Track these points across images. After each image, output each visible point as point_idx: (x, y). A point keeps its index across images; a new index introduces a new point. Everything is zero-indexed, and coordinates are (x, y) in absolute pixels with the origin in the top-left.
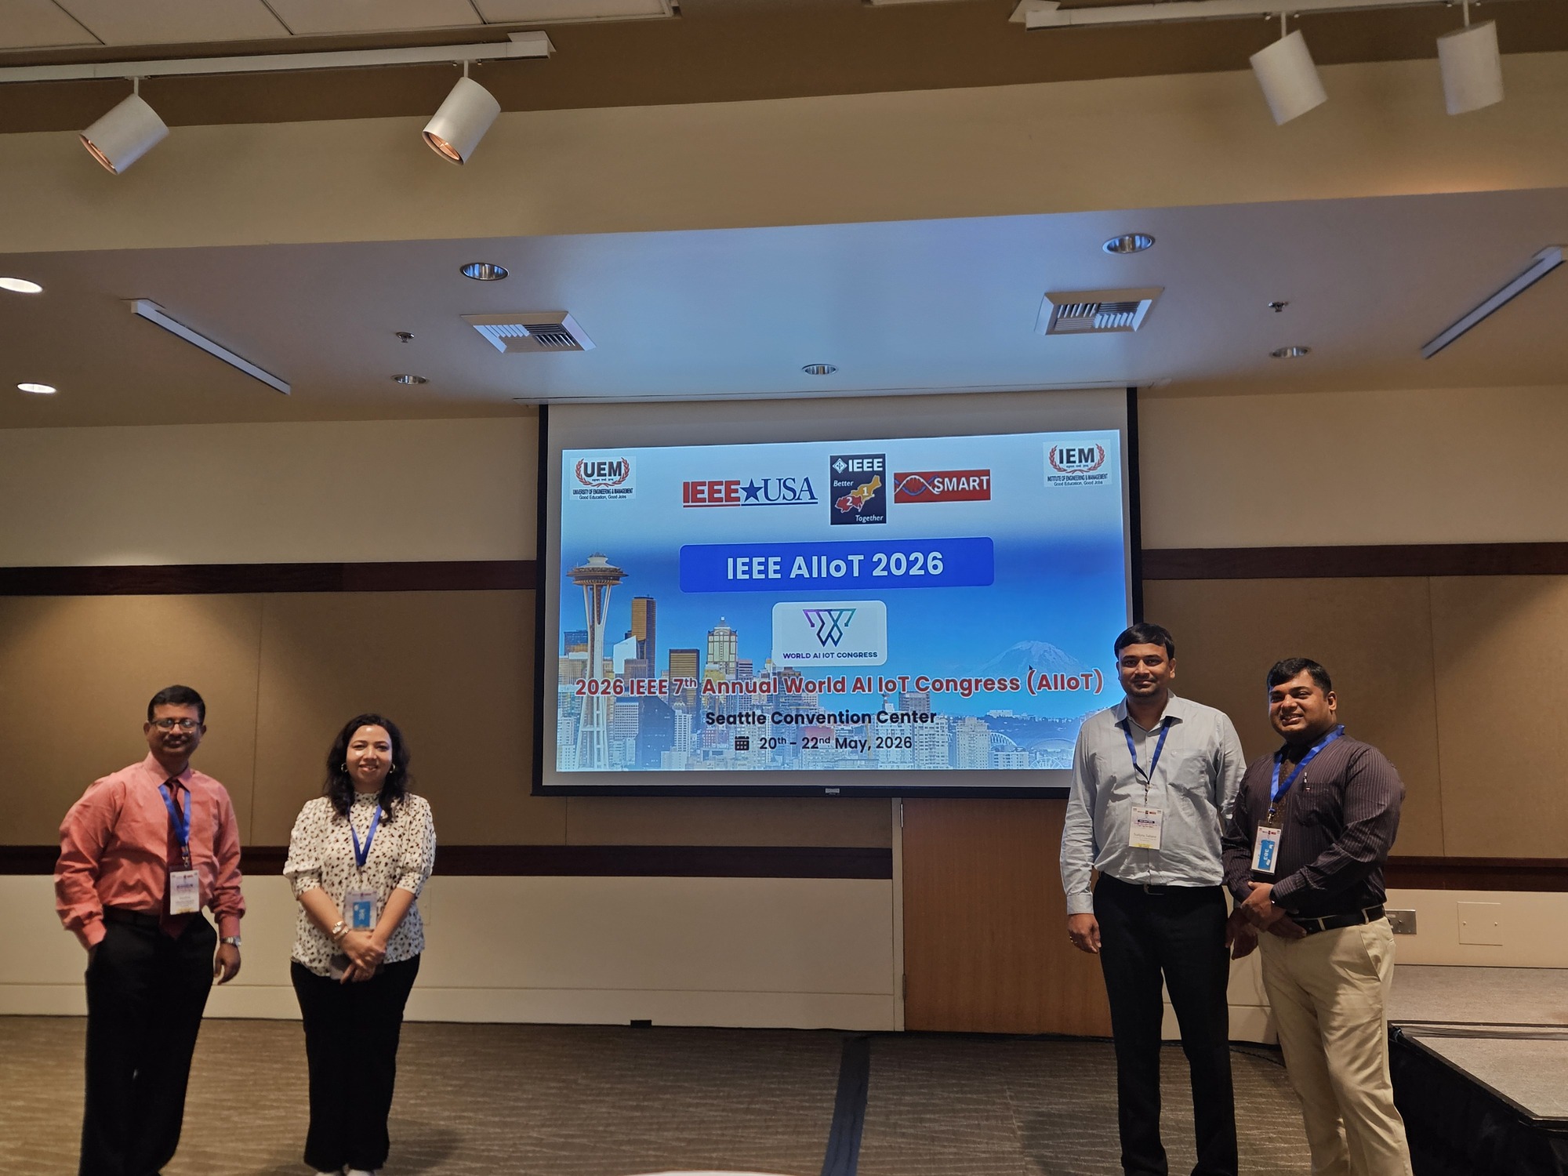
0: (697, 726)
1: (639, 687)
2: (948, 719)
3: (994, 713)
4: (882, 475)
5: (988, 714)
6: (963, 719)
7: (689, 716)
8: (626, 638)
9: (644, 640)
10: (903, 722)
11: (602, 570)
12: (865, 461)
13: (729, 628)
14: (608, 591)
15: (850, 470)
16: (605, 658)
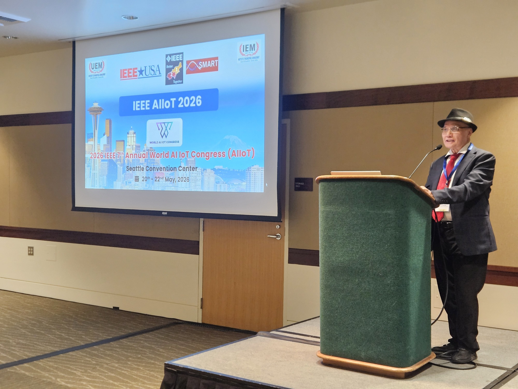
0: (124, 172)
1: (108, 155)
2: (201, 170)
3: (216, 167)
4: (182, 61)
5: (214, 167)
6: (206, 170)
7: (122, 167)
8: (104, 136)
9: (109, 137)
10: (186, 171)
11: (97, 108)
12: (177, 56)
13: (133, 131)
14: (98, 116)
15: (172, 60)
16: (98, 144)
